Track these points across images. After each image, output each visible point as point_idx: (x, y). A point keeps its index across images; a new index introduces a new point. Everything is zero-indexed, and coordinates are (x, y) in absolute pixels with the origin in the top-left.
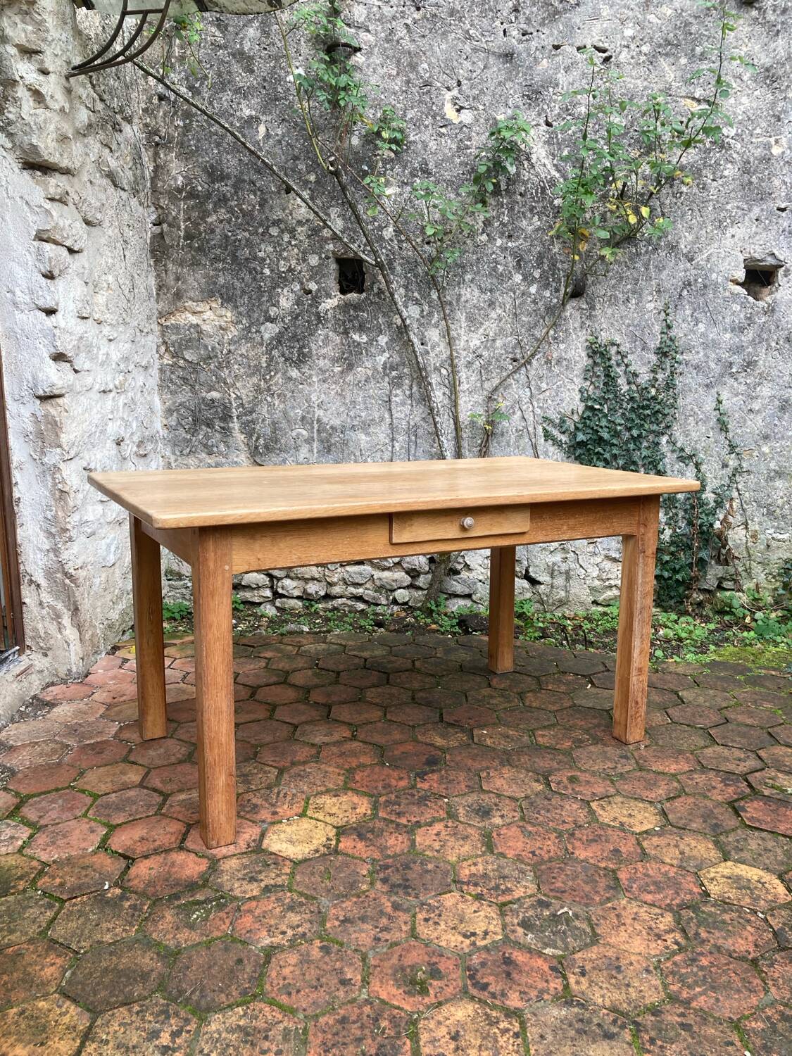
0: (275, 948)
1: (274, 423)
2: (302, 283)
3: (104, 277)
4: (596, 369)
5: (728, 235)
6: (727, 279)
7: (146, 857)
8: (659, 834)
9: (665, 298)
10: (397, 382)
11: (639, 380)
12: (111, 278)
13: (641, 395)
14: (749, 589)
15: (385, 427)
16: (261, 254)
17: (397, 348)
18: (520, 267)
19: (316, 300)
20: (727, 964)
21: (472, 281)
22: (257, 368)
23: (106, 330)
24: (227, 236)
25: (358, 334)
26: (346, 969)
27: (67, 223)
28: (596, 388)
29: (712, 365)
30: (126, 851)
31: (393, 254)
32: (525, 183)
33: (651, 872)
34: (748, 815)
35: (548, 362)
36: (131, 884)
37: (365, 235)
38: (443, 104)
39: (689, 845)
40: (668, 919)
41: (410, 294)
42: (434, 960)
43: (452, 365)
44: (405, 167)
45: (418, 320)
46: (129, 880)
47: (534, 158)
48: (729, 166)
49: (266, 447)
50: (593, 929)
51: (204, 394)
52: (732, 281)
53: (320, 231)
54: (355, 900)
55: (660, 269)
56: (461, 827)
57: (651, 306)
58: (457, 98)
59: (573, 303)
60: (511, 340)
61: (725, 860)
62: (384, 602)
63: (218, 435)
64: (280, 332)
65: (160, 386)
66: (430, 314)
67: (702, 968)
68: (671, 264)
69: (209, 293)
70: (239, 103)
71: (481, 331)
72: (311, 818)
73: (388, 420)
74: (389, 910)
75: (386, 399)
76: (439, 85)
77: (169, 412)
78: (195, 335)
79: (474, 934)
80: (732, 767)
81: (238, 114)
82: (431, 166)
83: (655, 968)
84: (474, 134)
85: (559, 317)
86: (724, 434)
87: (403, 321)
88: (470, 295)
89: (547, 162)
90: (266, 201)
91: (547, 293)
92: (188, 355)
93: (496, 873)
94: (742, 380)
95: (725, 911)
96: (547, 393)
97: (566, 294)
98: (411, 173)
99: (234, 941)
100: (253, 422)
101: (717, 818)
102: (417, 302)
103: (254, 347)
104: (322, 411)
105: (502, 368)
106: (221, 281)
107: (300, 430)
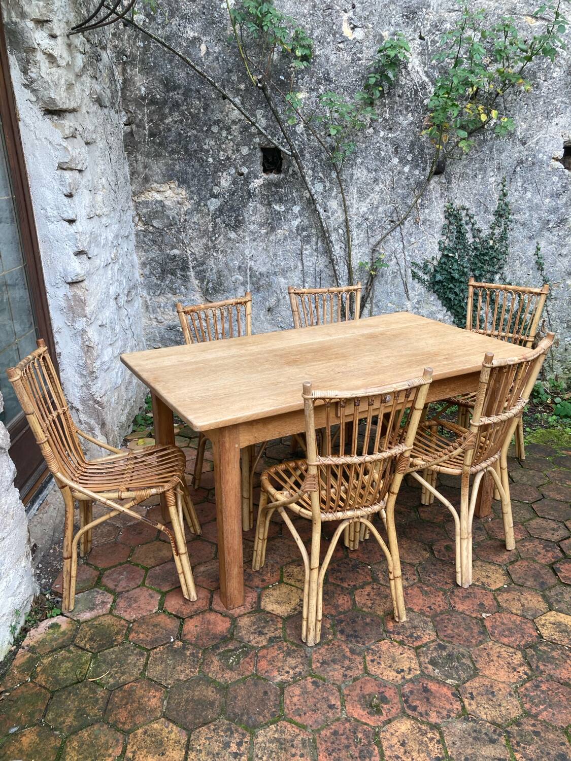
0: (285, 683)
1: (219, 272)
2: (236, 168)
3: (100, 181)
4: (451, 227)
5: (554, 123)
6: (550, 158)
7: (191, 617)
8: (508, 590)
9: (503, 173)
10: (306, 240)
11: (481, 235)
12: (104, 180)
13: (482, 245)
14: (550, 379)
15: (298, 273)
16: (206, 147)
17: (307, 215)
18: (397, 153)
19: (247, 180)
20: (557, 689)
21: (361, 164)
22: (206, 232)
23: (104, 220)
24: (180, 134)
25: (278, 205)
26: (330, 698)
27: (77, 151)
28: (450, 241)
29: (535, 223)
30: (177, 612)
31: (304, 144)
32: (402, 87)
33: (505, 621)
34: (562, 575)
35: (416, 222)
36: (187, 637)
37: (283, 131)
38: (341, 24)
39: (527, 599)
40: (519, 656)
41: (316, 174)
42: (382, 690)
43: (347, 226)
44: (312, 77)
45: (322, 194)
46: (185, 635)
47: (410, 66)
48: (557, 69)
50: (474, 665)
51: (168, 252)
52: (554, 158)
53: (249, 128)
54: (326, 647)
55: (500, 152)
56: (382, 589)
57: (492, 180)
58: (352, 19)
59: (436, 179)
60: (390, 207)
61: (550, 610)
64: (221, 205)
65: (137, 247)
66: (331, 189)
67: (543, 692)
68: (509, 148)
69: (169, 177)
70: (185, 27)
71: (368, 200)
72: (287, 584)
73: (300, 267)
74: (348, 654)
75: (299, 252)
76: (338, 8)
77: (144, 265)
78: (160, 209)
79: (403, 671)
80: (548, 536)
81: (185, 35)
82: (332, 75)
83: (515, 692)
84: (365, 48)
85: (425, 189)
86: (540, 272)
87: (312, 196)
88: (360, 174)
89: (419, 69)
90: (208, 105)
91: (417, 172)
92: (156, 223)
93: (410, 625)
94: (556, 233)
95: (553, 649)
96: (415, 245)
97: (431, 172)
98: (316, 81)
99: (259, 678)
100: (204, 271)
101: (543, 578)
102: (321, 180)
103: (203, 217)
104: (253, 262)
105: (383, 228)
106: (177, 168)
107: (237, 276)
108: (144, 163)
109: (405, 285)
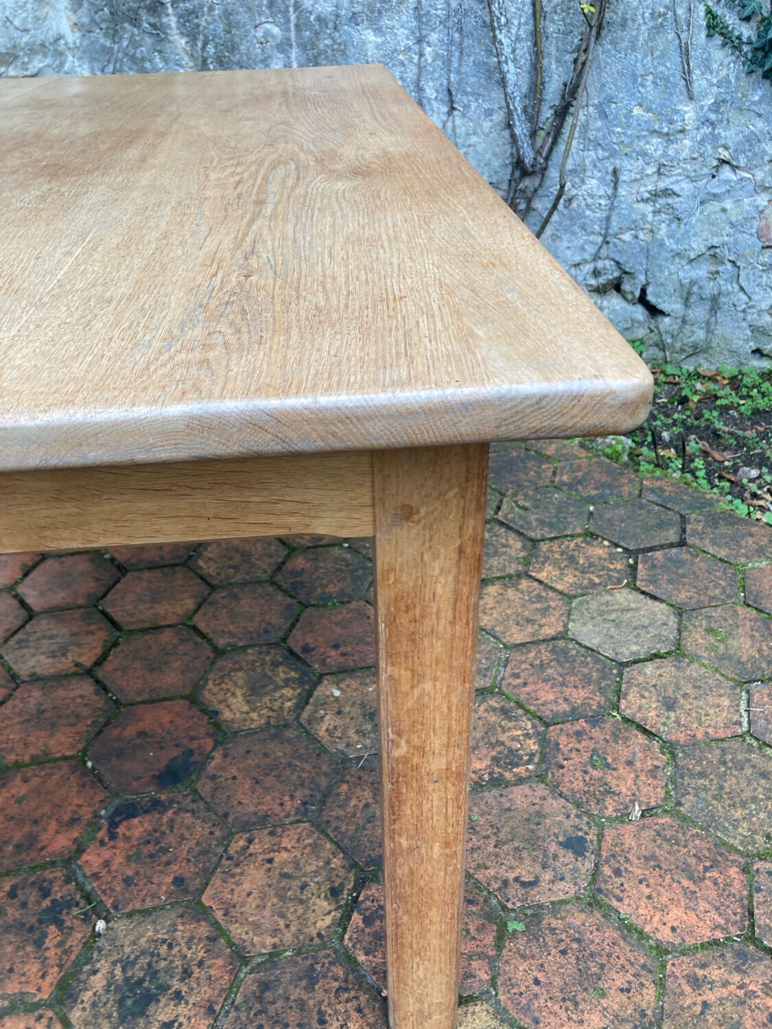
15: (406, 15)
49: (219, 58)
63: (149, 40)
100: (194, 12)
107: (268, 26)
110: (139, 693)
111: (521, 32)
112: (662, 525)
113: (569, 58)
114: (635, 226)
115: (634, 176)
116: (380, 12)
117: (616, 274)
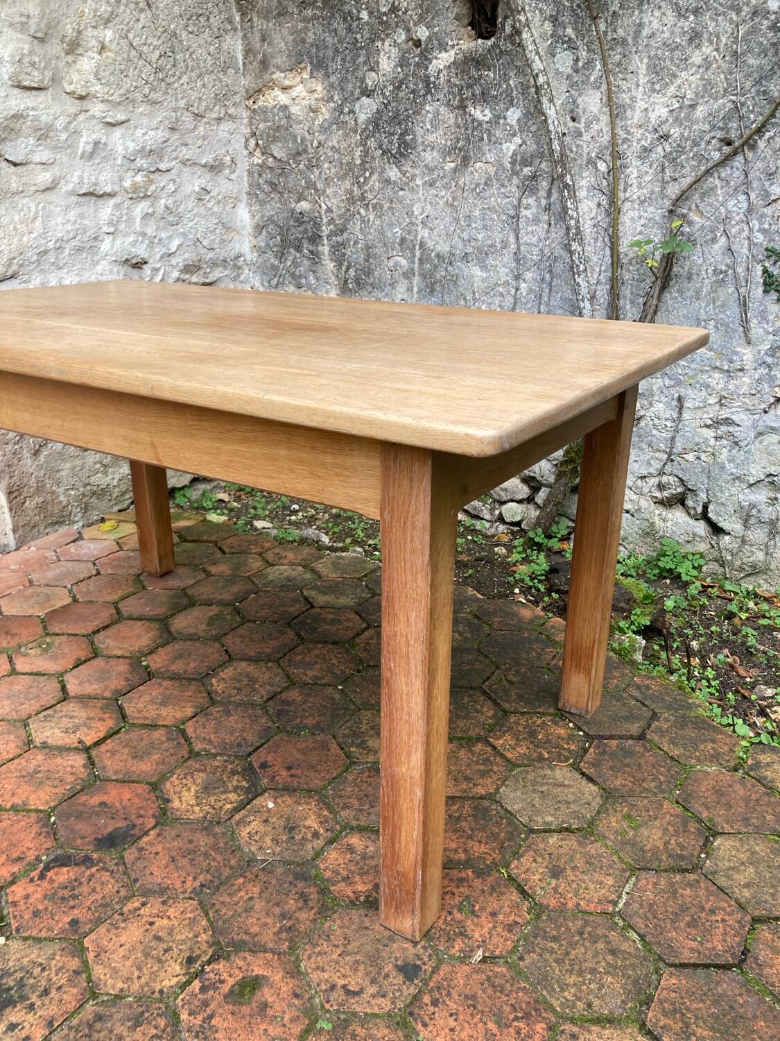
1: (368, 247)
2: (408, 30)
3: (90, 32)
10: (529, 186)
12: (108, 35)
15: (508, 258)
17: (533, 128)
19: (426, 55)
25: (479, 108)
41: (560, 32)
43: (617, 155)
45: (568, 77)
49: (357, 281)
51: (293, 205)
60: (724, 104)
62: (487, 517)
63: (306, 262)
64: (378, 111)
65: (249, 194)
66: (589, 64)
69: (298, 57)
71: (672, 89)
73: (513, 247)
75: (513, 213)
77: (259, 228)
78: (283, 122)
88: (658, 23)
92: (278, 151)
100: (343, 245)
102: (571, 46)
103: (346, 135)
104: (427, 231)
105: (700, 158)
106: (311, 37)
107: (398, 258)
108: (261, 30)
109: (743, 304)
110: (116, 773)
111: (602, 277)
112: (630, 718)
113: (641, 300)
114: (697, 449)
115: (697, 404)
116: (487, 254)
117: (680, 490)
